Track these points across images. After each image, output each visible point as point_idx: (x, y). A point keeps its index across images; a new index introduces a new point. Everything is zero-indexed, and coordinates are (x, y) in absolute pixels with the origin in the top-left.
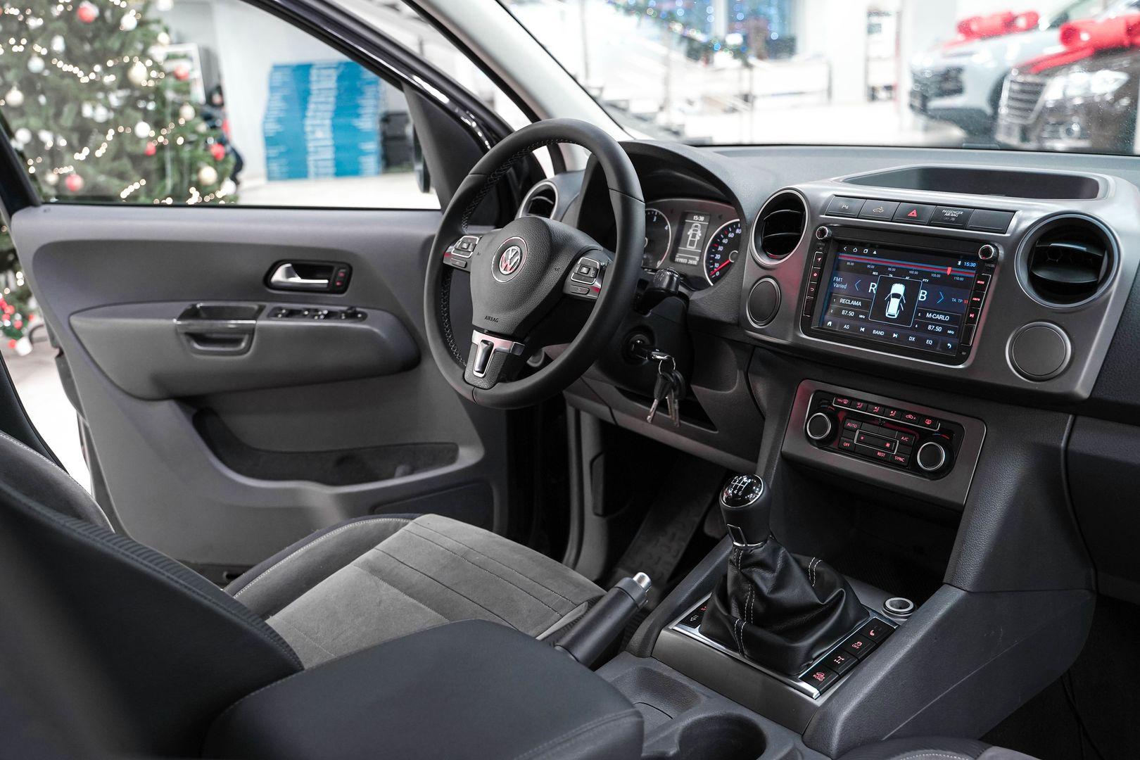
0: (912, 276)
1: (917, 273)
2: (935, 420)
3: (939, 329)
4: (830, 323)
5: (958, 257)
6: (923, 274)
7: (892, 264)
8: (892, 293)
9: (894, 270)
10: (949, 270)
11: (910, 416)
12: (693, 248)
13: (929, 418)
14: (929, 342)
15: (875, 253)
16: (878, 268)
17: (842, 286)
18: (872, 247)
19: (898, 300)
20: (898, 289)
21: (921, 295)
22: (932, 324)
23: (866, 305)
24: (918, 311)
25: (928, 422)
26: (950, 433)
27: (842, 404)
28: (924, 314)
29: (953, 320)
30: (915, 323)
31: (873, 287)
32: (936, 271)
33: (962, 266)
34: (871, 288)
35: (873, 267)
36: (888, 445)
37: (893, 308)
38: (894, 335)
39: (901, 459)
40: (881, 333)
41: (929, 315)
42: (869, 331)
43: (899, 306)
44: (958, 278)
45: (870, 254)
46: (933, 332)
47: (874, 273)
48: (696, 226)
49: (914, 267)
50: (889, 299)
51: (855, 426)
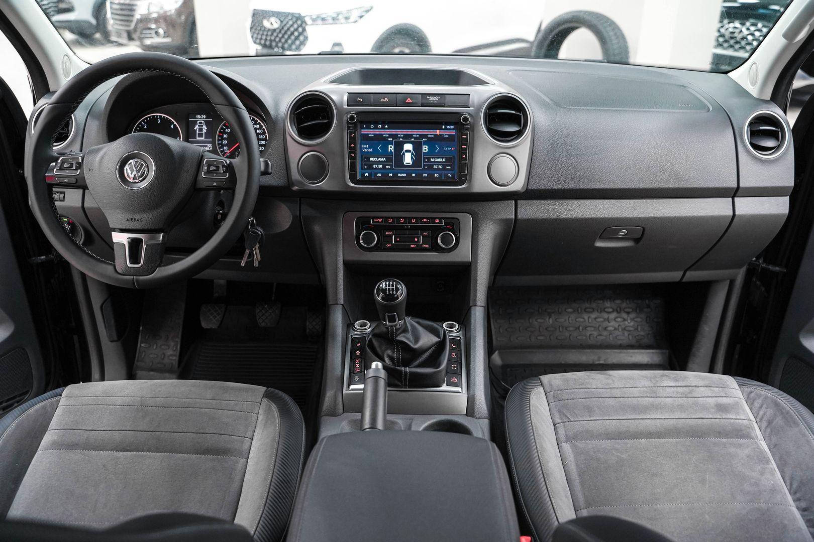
0: (415, 138)
1: (418, 136)
2: (440, 219)
3: (440, 167)
4: (367, 174)
5: (441, 124)
6: (422, 136)
7: (401, 132)
8: (404, 150)
9: (402, 136)
10: (438, 132)
11: (425, 220)
12: (203, 139)
13: (437, 218)
14: (437, 175)
15: (386, 127)
16: (391, 136)
17: (369, 150)
18: (383, 123)
19: (410, 154)
20: (408, 146)
21: (424, 149)
22: (435, 165)
23: (389, 159)
24: (425, 158)
25: (437, 221)
26: (451, 224)
27: (378, 222)
28: (429, 159)
29: (448, 160)
30: (425, 165)
31: (391, 148)
32: (430, 133)
33: (446, 129)
34: (389, 149)
35: (387, 136)
36: (416, 240)
37: (408, 159)
38: (413, 175)
39: (427, 246)
40: (404, 175)
41: (432, 160)
42: (395, 175)
43: (412, 157)
44: (445, 136)
45: (383, 128)
46: (437, 169)
47: (389, 139)
48: (200, 123)
49: (416, 132)
50: (404, 154)
51: (391, 233)
